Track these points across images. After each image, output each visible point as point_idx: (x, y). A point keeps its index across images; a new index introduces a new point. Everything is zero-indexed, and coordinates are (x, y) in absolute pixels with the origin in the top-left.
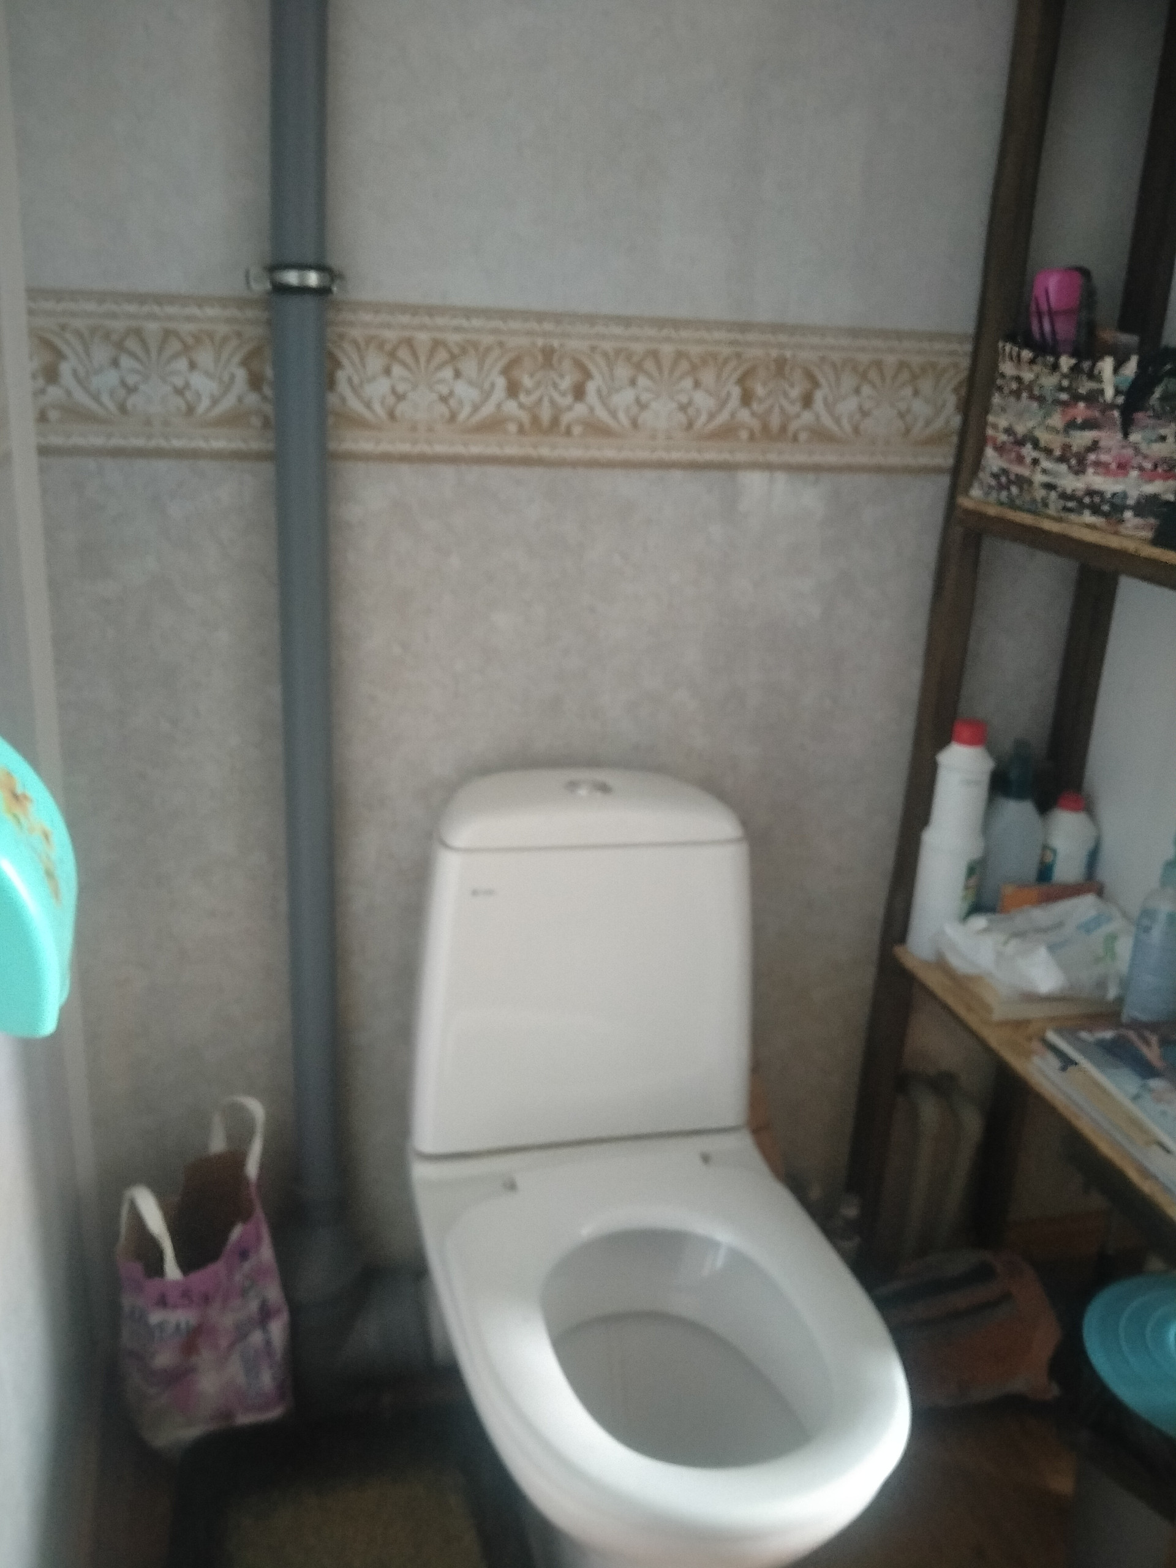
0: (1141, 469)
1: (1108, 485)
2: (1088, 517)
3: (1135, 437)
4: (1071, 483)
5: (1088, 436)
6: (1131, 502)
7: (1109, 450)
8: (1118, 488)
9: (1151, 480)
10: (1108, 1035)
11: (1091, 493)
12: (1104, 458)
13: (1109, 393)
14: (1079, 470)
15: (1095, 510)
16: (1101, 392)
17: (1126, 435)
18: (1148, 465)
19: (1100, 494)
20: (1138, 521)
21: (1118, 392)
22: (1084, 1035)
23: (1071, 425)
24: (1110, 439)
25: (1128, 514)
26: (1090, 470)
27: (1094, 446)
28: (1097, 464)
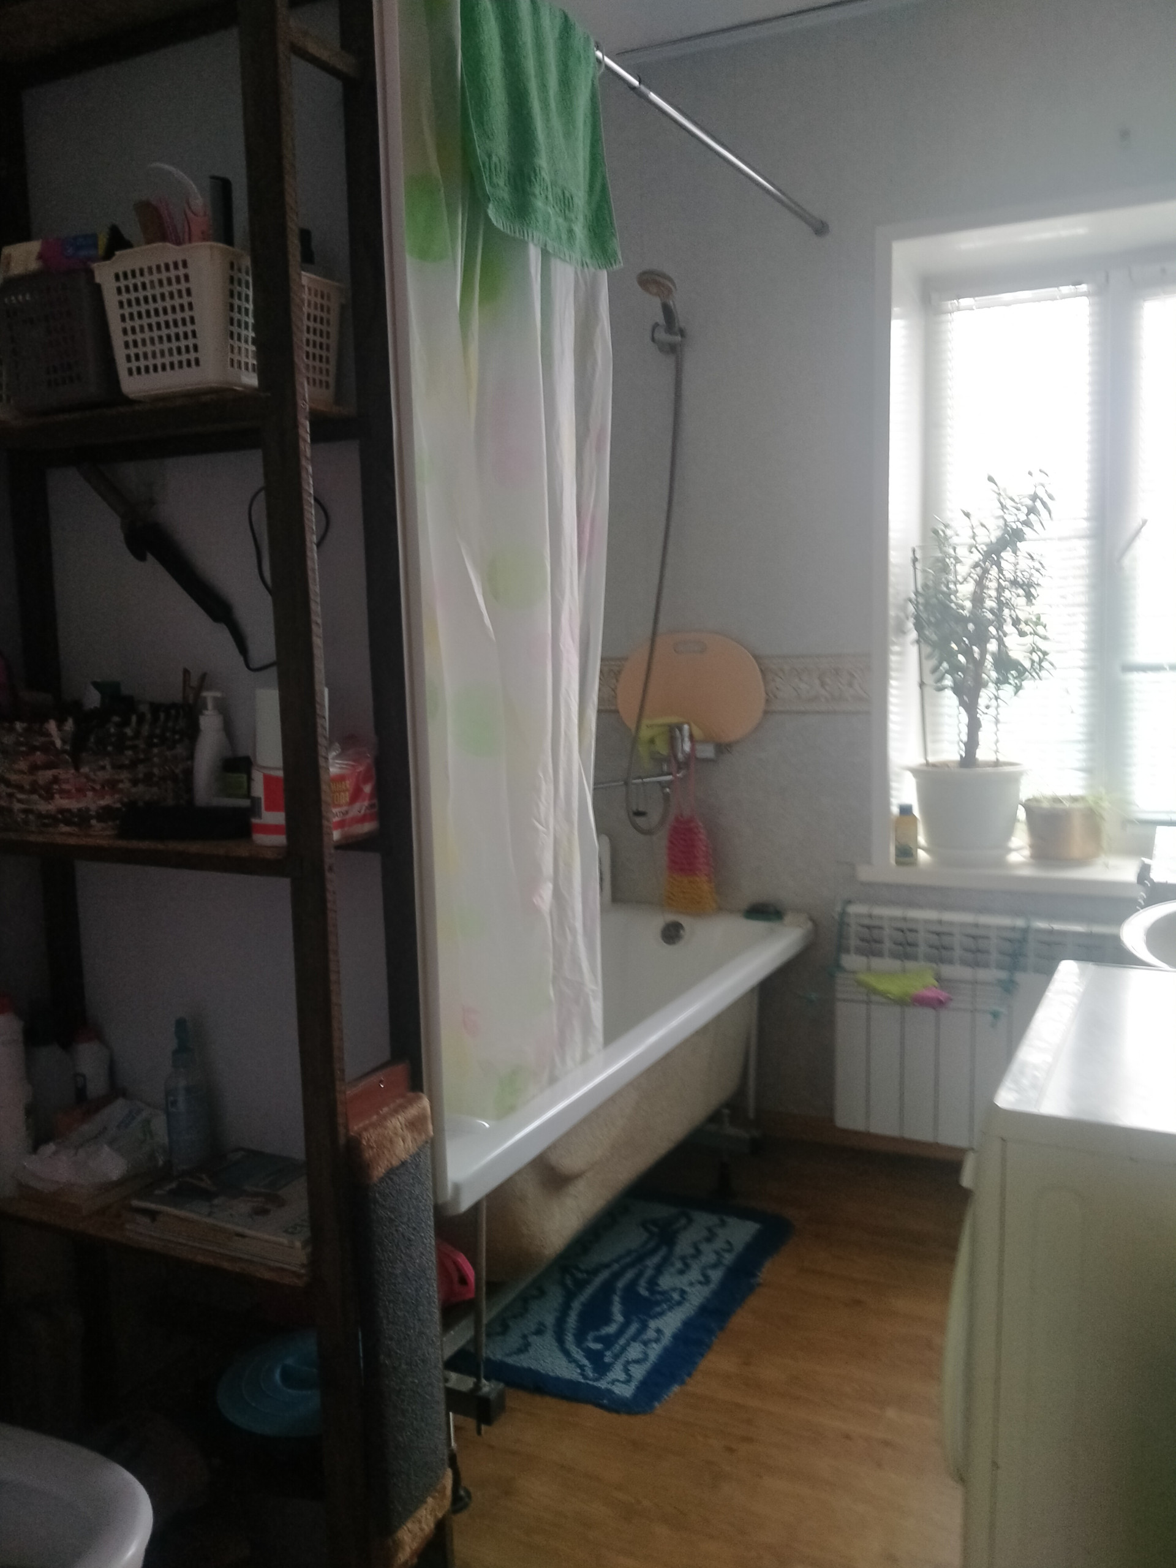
0: (93, 789)
1: (72, 804)
2: (65, 829)
3: (85, 770)
4: (44, 807)
5: (49, 774)
6: (93, 813)
7: (67, 781)
8: (82, 805)
9: (103, 798)
10: (174, 1185)
11: (62, 811)
12: (65, 786)
13: (58, 743)
14: (49, 797)
15: (68, 823)
16: (53, 743)
17: (77, 769)
18: (98, 787)
19: (69, 811)
20: (103, 825)
21: (64, 742)
22: (157, 1192)
23: (34, 768)
24: (66, 774)
25: (93, 822)
26: (57, 796)
27: (56, 780)
28: (62, 792)
